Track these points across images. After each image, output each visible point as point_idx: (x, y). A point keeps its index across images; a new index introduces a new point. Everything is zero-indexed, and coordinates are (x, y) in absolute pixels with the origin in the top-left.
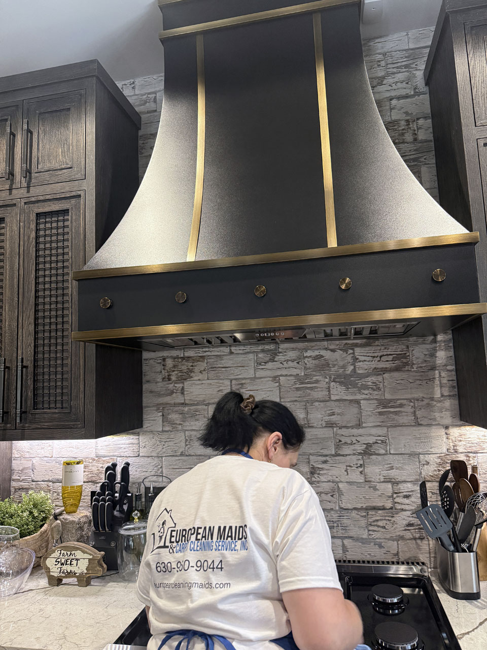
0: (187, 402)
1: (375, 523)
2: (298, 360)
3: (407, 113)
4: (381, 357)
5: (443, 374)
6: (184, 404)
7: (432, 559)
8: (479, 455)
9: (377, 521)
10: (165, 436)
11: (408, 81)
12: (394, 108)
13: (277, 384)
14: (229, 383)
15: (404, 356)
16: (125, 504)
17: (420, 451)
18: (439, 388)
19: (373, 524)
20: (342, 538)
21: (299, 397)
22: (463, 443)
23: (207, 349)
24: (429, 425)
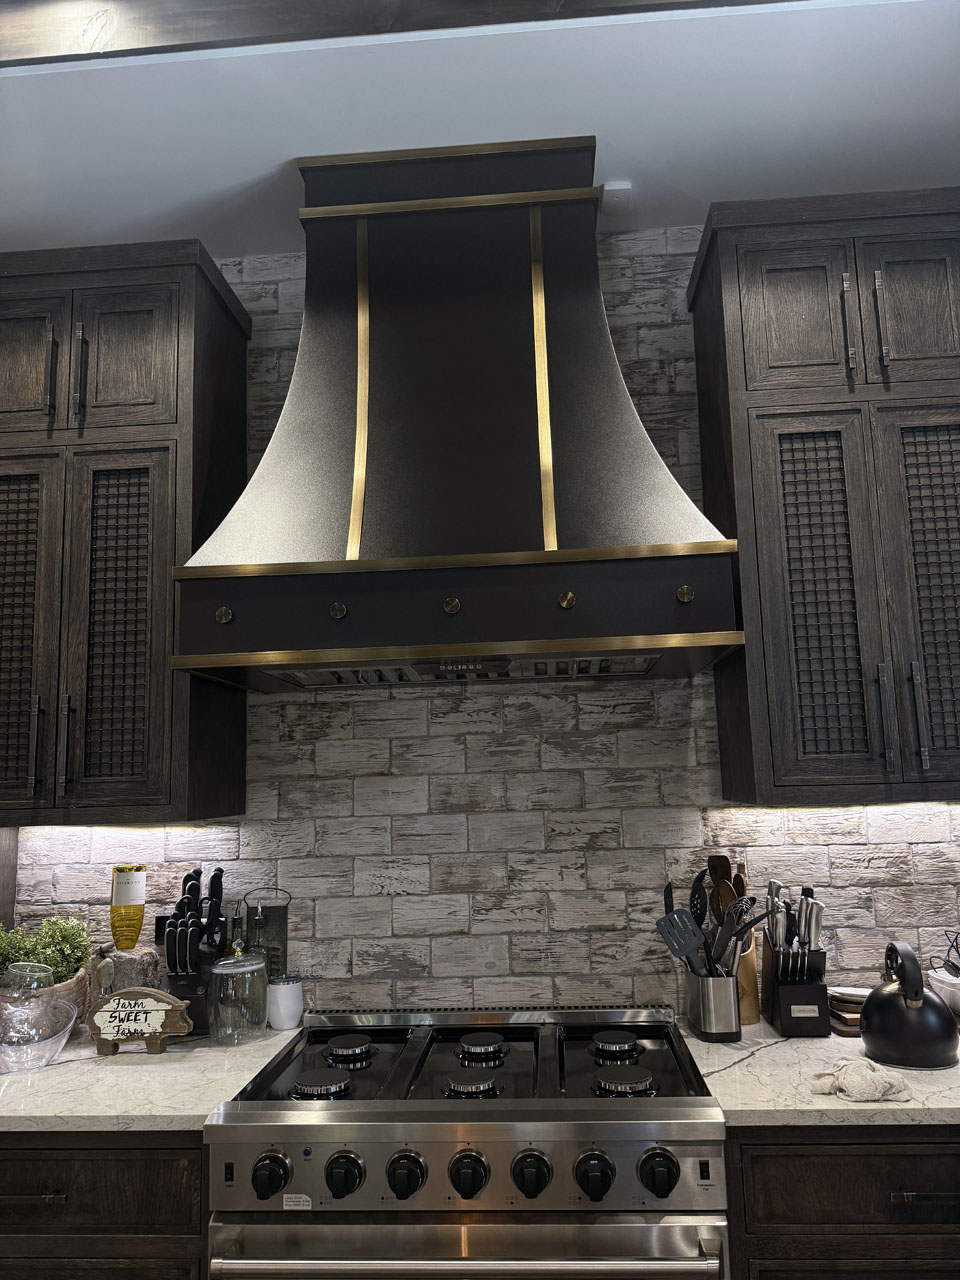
0: (318, 773)
1: (601, 951)
2: (496, 710)
3: (660, 350)
4: (614, 707)
5: (700, 733)
6: (314, 777)
7: (681, 1001)
8: (748, 849)
9: (604, 947)
10: (283, 827)
11: (664, 302)
12: (642, 342)
13: (462, 746)
14: (388, 744)
15: (648, 706)
16: (217, 933)
17: (666, 843)
18: (694, 752)
19: (598, 952)
20: (553, 975)
21: (495, 766)
22: (726, 831)
23: (353, 692)
24: (679, 806)
